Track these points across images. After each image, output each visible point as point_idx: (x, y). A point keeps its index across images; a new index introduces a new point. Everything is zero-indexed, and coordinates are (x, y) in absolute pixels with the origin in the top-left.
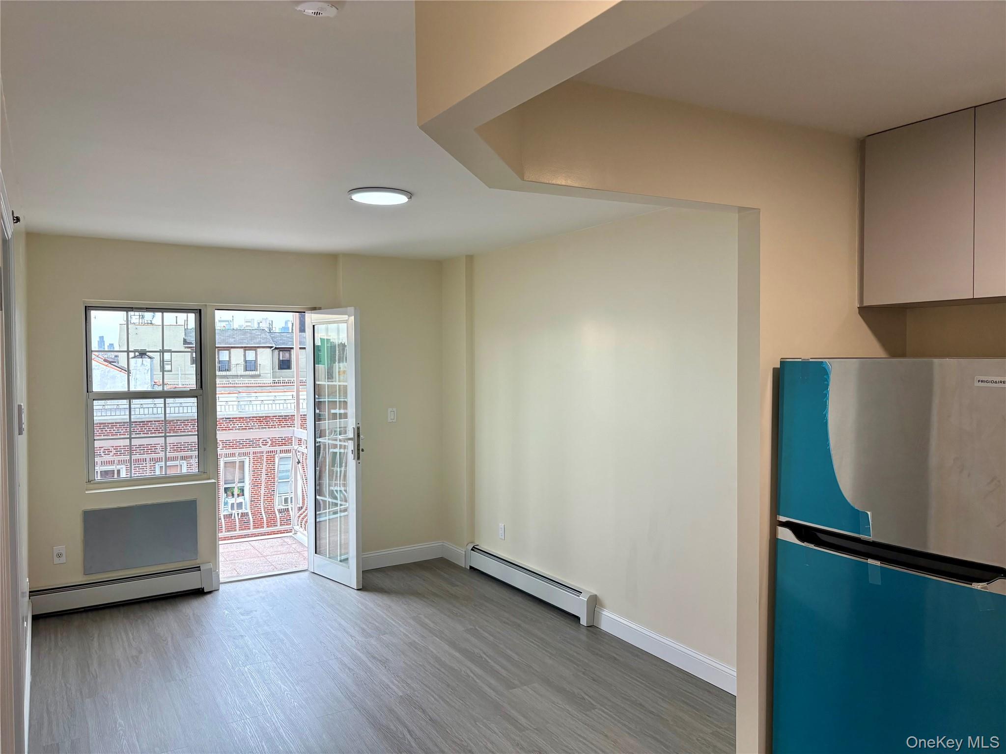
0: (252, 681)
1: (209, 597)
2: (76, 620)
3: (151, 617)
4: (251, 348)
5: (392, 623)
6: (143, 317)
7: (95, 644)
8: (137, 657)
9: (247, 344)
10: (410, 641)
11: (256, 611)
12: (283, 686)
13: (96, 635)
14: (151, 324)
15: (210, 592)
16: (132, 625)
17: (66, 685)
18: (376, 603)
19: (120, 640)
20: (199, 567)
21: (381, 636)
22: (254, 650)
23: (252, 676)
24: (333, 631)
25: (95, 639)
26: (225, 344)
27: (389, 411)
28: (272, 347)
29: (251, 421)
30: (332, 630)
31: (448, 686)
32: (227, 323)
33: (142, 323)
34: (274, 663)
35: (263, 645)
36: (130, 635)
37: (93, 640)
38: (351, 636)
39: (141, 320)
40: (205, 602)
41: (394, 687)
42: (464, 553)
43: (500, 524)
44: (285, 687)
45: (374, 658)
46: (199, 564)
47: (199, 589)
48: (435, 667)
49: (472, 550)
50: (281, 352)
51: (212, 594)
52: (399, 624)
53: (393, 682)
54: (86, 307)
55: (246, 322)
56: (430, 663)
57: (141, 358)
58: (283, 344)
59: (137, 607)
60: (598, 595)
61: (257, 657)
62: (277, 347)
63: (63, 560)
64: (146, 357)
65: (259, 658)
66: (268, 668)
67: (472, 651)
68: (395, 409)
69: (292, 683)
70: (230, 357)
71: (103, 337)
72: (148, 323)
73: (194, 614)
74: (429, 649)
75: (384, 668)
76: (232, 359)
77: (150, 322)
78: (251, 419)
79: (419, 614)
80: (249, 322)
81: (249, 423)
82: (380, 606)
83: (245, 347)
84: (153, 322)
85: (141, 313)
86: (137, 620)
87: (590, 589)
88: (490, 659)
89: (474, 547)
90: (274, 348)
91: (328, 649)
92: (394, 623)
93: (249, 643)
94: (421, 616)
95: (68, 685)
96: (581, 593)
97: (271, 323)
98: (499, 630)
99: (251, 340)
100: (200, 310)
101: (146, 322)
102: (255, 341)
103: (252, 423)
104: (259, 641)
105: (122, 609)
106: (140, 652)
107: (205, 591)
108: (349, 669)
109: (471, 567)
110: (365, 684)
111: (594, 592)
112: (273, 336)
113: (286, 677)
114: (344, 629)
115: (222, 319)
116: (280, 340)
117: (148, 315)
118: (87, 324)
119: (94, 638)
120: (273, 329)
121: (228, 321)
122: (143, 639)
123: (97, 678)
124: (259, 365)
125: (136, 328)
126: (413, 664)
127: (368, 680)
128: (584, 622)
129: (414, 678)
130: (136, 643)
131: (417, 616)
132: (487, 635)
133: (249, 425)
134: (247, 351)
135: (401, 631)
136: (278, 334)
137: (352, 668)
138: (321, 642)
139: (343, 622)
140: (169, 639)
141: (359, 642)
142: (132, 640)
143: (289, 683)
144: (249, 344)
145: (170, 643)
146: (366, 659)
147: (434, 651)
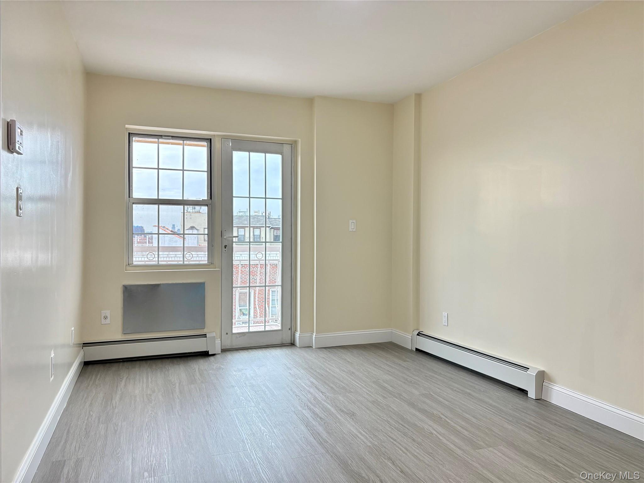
0: (237, 422)
1: (212, 358)
2: (115, 367)
3: (168, 369)
4: (257, 227)
5: (356, 385)
6: (195, 208)
7: (123, 383)
8: (150, 395)
9: (255, 225)
10: (373, 400)
11: (246, 369)
12: (263, 428)
13: (125, 378)
14: (199, 212)
15: (214, 355)
16: (153, 372)
17: (89, 412)
18: (341, 369)
19: (141, 382)
20: (206, 335)
21: (347, 394)
22: (241, 397)
23: (237, 417)
24: (306, 388)
25: (124, 381)
26: (242, 225)
27: (350, 223)
28: (270, 227)
29: (256, 267)
30: (305, 386)
31: (414, 440)
32: (244, 213)
33: (194, 212)
34: (256, 409)
35: (249, 393)
36: (150, 379)
37: (121, 381)
38: (322, 392)
39: (193, 210)
40: (209, 361)
41: (362, 438)
42: (410, 337)
43: (444, 313)
44: (264, 429)
45: (343, 411)
46: (206, 333)
47: (205, 352)
48: (399, 423)
49: (418, 335)
50: (275, 230)
51: (215, 356)
52: (362, 386)
53: (361, 433)
54: (129, 133)
55: (255, 212)
56: (394, 419)
57: (192, 229)
58: (277, 225)
59: (159, 361)
60: (545, 371)
61: (243, 402)
62: (273, 227)
63: (108, 321)
64: (195, 229)
65: (245, 403)
66: (251, 412)
67: (431, 412)
68: (354, 221)
69: (270, 426)
70: (245, 233)
71: (174, 225)
72: (197, 212)
73: (199, 369)
74: (390, 407)
75: (352, 420)
76: (246, 234)
77: (198, 211)
78: (256, 265)
79: (379, 379)
80: (257, 212)
81: (254, 268)
82: (344, 371)
83: (254, 227)
84: (200, 211)
85: (193, 207)
86: (157, 370)
87: (536, 366)
88: (449, 419)
89: (419, 333)
90: (271, 227)
91: (302, 401)
92: (357, 385)
93: (238, 392)
94: (379, 381)
95: (91, 413)
96: (529, 369)
97: (269, 213)
98: (452, 397)
99: (258, 222)
100: (211, 139)
101: (196, 211)
102: (260, 223)
103: (256, 268)
104: (246, 391)
105: (149, 362)
106: (154, 392)
107: (209, 354)
108: (321, 418)
109: (417, 349)
110: (335, 433)
111: (542, 369)
112: (270, 220)
113: (266, 421)
114: (316, 387)
115: (241, 211)
116: (275, 223)
117: (197, 208)
118: (130, 147)
119: (122, 380)
120: (271, 217)
121: (244, 212)
122: (158, 382)
123: (115, 408)
124: (262, 238)
125: (191, 215)
126: (378, 418)
127: (337, 429)
128: (532, 394)
129: (380, 430)
130: (152, 385)
131: (377, 381)
132: (441, 399)
133: (254, 269)
134: (255, 229)
135: (364, 391)
136: (273, 219)
137: (323, 418)
138: (296, 395)
139: (314, 381)
140: (177, 385)
141: (329, 397)
142: (150, 383)
143: (268, 426)
144: (257, 225)
145: (177, 387)
146: (336, 411)
147: (396, 409)
